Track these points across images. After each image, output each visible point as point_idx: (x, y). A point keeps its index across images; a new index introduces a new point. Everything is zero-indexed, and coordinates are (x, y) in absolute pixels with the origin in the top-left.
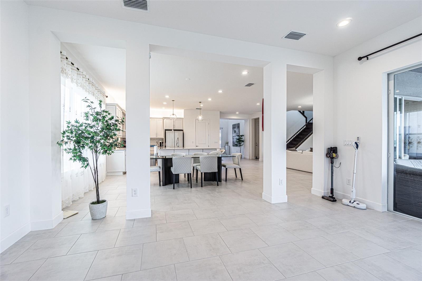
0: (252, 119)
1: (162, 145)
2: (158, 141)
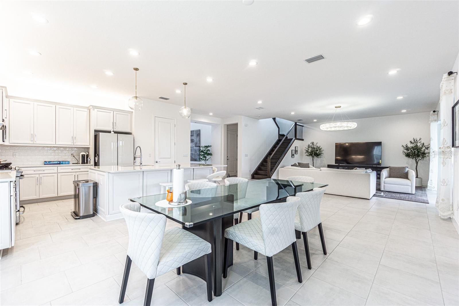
0: (224, 125)
1: (87, 161)
2: (76, 152)
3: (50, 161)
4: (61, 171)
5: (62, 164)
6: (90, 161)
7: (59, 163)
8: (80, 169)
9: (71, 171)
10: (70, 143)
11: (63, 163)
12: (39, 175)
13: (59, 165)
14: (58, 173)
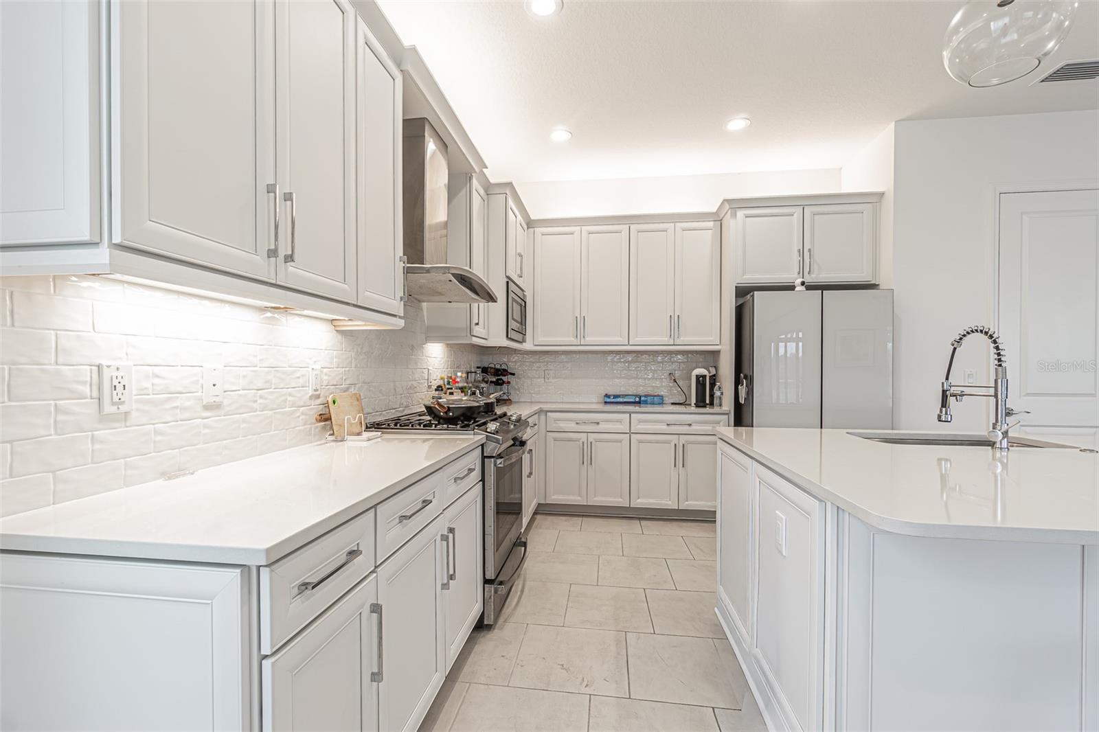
1: (712, 396)
2: (683, 366)
3: (618, 394)
4: (639, 426)
5: (646, 402)
6: (720, 398)
7: (637, 399)
8: (690, 425)
9: (663, 428)
10: (665, 340)
11: (647, 400)
12: (586, 434)
13: (637, 408)
14: (630, 433)
